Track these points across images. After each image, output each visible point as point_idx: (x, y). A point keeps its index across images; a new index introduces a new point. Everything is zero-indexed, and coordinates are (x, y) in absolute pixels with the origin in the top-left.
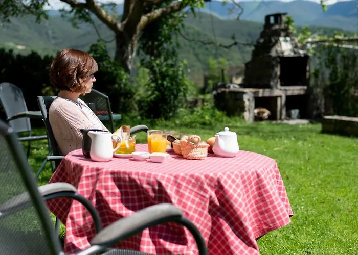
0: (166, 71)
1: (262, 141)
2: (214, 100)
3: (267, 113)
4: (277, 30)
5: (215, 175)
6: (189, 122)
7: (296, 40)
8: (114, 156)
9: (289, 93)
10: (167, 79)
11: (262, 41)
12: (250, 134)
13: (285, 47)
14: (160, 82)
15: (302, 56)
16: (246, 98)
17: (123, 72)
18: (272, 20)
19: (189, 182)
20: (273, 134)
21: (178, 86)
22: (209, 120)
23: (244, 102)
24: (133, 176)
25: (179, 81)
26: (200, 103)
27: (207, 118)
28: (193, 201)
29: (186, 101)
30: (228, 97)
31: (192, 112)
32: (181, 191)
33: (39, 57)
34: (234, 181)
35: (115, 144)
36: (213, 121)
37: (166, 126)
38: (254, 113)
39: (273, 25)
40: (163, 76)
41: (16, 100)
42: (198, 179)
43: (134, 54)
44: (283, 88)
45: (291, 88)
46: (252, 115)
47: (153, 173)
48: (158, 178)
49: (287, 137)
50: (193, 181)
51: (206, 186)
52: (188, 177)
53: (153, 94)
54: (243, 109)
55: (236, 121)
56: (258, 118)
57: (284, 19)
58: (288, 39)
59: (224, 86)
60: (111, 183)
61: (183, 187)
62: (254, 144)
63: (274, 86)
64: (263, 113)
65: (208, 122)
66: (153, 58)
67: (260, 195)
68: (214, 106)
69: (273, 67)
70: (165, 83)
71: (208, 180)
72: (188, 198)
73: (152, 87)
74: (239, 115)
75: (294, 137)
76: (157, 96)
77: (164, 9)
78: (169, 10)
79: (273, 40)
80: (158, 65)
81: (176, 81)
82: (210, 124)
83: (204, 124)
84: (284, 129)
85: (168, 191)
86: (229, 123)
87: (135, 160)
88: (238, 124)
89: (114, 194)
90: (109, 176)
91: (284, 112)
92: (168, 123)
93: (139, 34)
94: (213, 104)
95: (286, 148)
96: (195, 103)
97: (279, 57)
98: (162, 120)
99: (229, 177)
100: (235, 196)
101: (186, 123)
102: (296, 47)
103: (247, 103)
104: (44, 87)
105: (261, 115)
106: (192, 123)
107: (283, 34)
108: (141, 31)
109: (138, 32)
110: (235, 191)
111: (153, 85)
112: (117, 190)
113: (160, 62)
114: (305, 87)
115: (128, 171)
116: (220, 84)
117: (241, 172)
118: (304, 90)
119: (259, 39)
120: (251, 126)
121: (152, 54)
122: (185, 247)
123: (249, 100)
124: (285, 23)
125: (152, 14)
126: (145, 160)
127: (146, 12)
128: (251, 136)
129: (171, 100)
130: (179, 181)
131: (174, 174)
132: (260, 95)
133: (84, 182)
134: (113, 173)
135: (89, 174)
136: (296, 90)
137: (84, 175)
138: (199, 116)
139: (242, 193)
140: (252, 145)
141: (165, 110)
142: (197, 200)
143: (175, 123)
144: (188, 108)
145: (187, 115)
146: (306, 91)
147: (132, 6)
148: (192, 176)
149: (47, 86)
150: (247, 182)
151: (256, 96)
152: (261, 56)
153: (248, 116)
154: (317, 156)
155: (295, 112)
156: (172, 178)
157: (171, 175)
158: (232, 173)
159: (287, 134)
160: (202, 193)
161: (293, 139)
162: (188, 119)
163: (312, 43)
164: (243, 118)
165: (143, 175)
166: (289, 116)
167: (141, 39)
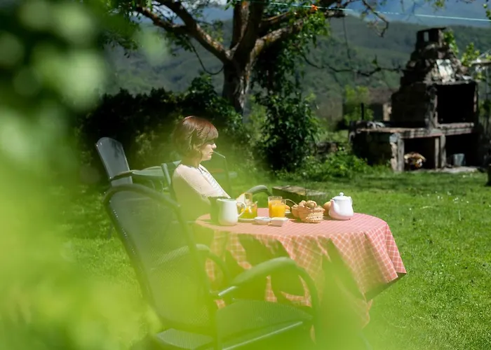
0: (289, 108)
1: (410, 197)
2: (352, 144)
3: (421, 159)
4: (432, 49)
5: (328, 235)
6: (320, 174)
7: (459, 62)
8: (239, 221)
9: (451, 132)
10: (290, 118)
11: (413, 64)
12: (397, 187)
13: (444, 72)
14: (280, 122)
15: (467, 82)
16: (392, 140)
17: (233, 113)
18: (426, 37)
19: (304, 242)
20: (425, 188)
21: (304, 127)
22: (345, 170)
23: (391, 146)
24: (257, 238)
25: (305, 121)
26: (333, 149)
27: (342, 167)
28: (309, 259)
29: (315, 146)
30: (369, 139)
31: (323, 161)
32: (298, 250)
33: (130, 96)
34: (344, 241)
35: (240, 209)
36: (350, 171)
37: (290, 180)
38: (405, 159)
39: (427, 44)
40: (285, 115)
41: (116, 156)
42: (312, 240)
43: (247, 88)
44: (442, 126)
45: (454, 125)
46: (401, 162)
47: (274, 235)
48: (278, 239)
49: (443, 192)
50: (308, 241)
51: (319, 246)
52: (303, 238)
53: (272, 137)
54: (389, 155)
55: (379, 170)
56: (409, 166)
57: (442, 35)
58: (448, 61)
59: (364, 125)
60: (238, 244)
61: (299, 247)
62: (398, 201)
63: (430, 124)
64: (416, 159)
65: (343, 173)
66: (271, 92)
67: (369, 253)
68: (351, 151)
69: (428, 99)
70: (287, 123)
71: (321, 241)
72: (304, 256)
73: (270, 129)
74: (385, 163)
75: (451, 192)
76: (278, 141)
77: (285, 30)
78: (291, 30)
79: (428, 64)
80: (278, 101)
81: (302, 121)
82: (347, 175)
83: (338, 175)
84: (442, 181)
85: (287, 250)
86: (372, 173)
87: (258, 224)
88: (383, 175)
89: (241, 253)
90: (237, 238)
91: (444, 158)
92: (292, 175)
93: (253, 63)
94: (350, 149)
95: (437, 206)
96: (327, 148)
97: (435, 85)
98: (284, 172)
99: (339, 237)
100: (345, 254)
101: (315, 175)
102: (458, 71)
103: (394, 147)
104: (138, 135)
105: (413, 163)
106: (323, 174)
107: (440, 55)
108: (255, 58)
109: (252, 60)
110: (345, 249)
111: (272, 127)
112: (243, 250)
113: (280, 97)
114: (472, 124)
115: (252, 233)
116: (359, 122)
117: (350, 234)
118: (471, 127)
119: (409, 62)
120: (399, 177)
121: (270, 87)
122: (302, 297)
123: (396, 143)
124: (443, 41)
125: (270, 35)
126: (266, 223)
127: (261, 35)
128: (397, 190)
129: (295, 146)
130: (296, 241)
131: (292, 236)
132: (412, 136)
133: (216, 243)
134: (239, 235)
135: (219, 237)
136: (460, 128)
137: (215, 237)
138: (331, 165)
139: (351, 252)
140: (396, 203)
141: (288, 159)
142: (312, 257)
143: (302, 175)
144: (317, 156)
145: (316, 164)
146: (473, 129)
147: (244, 28)
148: (307, 237)
149: (141, 133)
150: (356, 242)
151: (407, 137)
152: (412, 85)
153: (396, 164)
154: (474, 215)
155: (459, 157)
156: (290, 239)
157: (289, 236)
158: (342, 235)
159: (444, 188)
160: (316, 252)
161: (449, 194)
162: (318, 169)
163: (482, 65)
164: (390, 166)
165: (266, 237)
166: (451, 163)
167: (255, 69)
